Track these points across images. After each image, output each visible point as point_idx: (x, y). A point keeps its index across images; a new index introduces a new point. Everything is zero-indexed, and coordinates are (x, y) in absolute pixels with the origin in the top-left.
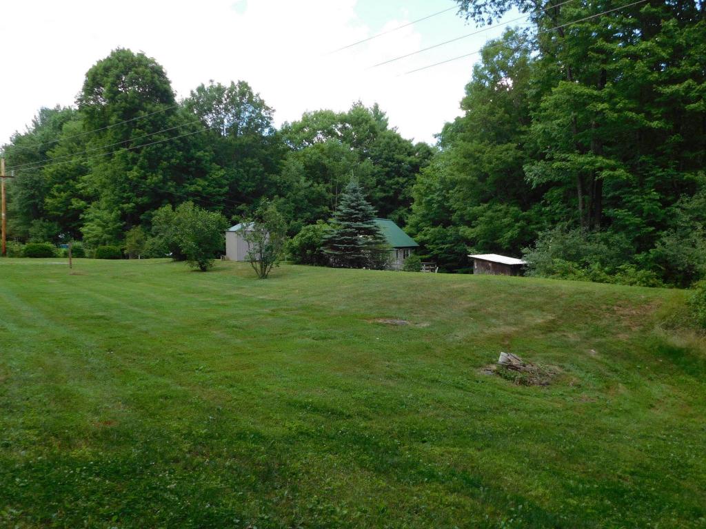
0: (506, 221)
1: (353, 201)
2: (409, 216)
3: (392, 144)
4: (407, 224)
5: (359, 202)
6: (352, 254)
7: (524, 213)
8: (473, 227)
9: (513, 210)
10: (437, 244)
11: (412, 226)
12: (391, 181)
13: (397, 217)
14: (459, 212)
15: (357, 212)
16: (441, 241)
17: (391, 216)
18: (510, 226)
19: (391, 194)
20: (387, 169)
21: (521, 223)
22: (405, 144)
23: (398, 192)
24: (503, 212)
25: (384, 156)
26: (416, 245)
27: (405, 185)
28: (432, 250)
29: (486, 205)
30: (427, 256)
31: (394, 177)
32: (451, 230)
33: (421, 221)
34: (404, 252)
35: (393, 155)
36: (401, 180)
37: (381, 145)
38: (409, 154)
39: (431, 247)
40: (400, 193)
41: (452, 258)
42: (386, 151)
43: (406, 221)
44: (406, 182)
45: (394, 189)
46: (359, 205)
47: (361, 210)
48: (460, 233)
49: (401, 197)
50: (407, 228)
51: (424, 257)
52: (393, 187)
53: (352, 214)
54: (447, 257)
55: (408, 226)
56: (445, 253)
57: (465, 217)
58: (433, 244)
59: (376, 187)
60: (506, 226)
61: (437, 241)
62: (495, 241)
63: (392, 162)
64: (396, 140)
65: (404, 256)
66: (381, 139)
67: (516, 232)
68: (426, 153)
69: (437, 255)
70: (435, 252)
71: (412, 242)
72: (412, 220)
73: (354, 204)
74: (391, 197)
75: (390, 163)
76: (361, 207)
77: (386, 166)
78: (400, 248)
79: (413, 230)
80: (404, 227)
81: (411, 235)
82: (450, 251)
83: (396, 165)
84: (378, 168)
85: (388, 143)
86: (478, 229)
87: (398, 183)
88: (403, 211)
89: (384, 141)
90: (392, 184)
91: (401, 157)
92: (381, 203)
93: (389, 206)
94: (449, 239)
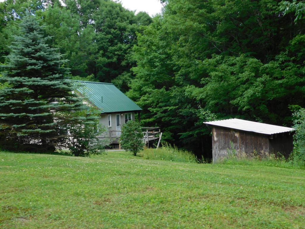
0: (245, 75)
1: (27, 46)
2: (132, 80)
3: (114, 12)
4: (130, 88)
5: (37, 47)
6: (23, 128)
7: (266, 65)
8: (202, 86)
9: (252, 63)
10: (160, 107)
11: (135, 90)
12: (113, 48)
13: (120, 82)
14: (183, 70)
15: (34, 61)
16: (164, 104)
17: (115, 81)
18: (248, 82)
19: (115, 59)
20: (109, 36)
21: (264, 78)
22: (126, 13)
23: (120, 58)
24: (237, 66)
25: (106, 24)
26: (139, 108)
27: (127, 51)
28: (156, 114)
29: (218, 57)
30: (151, 120)
31: (116, 44)
32: (175, 91)
33: (145, 85)
34: (126, 118)
35: (115, 22)
36: (124, 46)
37: (103, 13)
38: (131, 22)
39: (155, 110)
40: (123, 59)
41: (176, 121)
42: (108, 19)
43: (129, 85)
44: (129, 48)
45: (117, 55)
46: (36, 51)
47: (40, 58)
48: (186, 94)
49: (123, 63)
50: (130, 93)
51: (148, 120)
52: (116, 53)
53: (25, 64)
54: (171, 120)
55: (131, 90)
56: (169, 116)
57: (191, 75)
58: (156, 107)
59: (98, 52)
60: (244, 83)
61: (160, 104)
62: (231, 102)
63: (115, 29)
64: (118, 8)
65: (126, 121)
66: (104, 8)
67: (259, 89)
68: (147, 21)
69: (161, 118)
70: (159, 115)
71: (134, 106)
72: (135, 84)
73: (29, 50)
74: (114, 62)
75: (112, 30)
76: (38, 54)
77: (108, 33)
78: (121, 113)
79: (137, 94)
80: (128, 91)
81: (134, 99)
82: (174, 114)
83: (118, 32)
84: (101, 35)
85: (110, 11)
86: (208, 87)
87: (121, 49)
88: (126, 76)
89: (106, 9)
90: (116, 50)
91: (123, 24)
92: (105, 69)
93: (113, 72)
94: (172, 101)
